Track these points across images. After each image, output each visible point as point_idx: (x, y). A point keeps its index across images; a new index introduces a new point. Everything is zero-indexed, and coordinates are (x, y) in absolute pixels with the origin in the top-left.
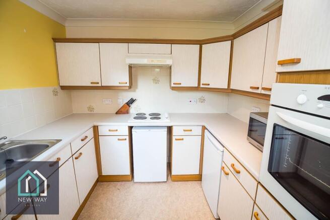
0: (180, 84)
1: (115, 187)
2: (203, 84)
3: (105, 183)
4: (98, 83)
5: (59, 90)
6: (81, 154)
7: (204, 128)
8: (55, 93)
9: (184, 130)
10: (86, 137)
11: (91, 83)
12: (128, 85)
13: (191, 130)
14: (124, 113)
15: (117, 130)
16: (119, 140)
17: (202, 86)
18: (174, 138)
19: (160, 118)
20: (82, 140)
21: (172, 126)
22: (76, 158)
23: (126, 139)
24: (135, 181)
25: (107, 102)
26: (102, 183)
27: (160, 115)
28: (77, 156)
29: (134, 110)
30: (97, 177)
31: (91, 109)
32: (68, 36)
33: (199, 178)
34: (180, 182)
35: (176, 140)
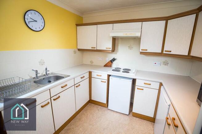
0: (147, 50)
1: (97, 108)
2: (165, 51)
3: (93, 104)
4: (95, 48)
5: (77, 51)
6: (79, 85)
7: (161, 84)
8: (75, 52)
9: (145, 83)
10: (84, 77)
11: (92, 48)
12: (111, 49)
13: (150, 84)
14: (108, 67)
15: (101, 76)
16: (102, 81)
17: (164, 52)
18: (136, 87)
19: (129, 72)
20: (81, 78)
21: (136, 79)
22: (77, 87)
23: (105, 82)
24: (109, 108)
25: (100, 59)
26: (91, 104)
27: (130, 70)
28: (77, 86)
29: (115, 65)
30: (89, 100)
31: (92, 62)
32: (84, 22)
33: (153, 120)
34: (138, 119)
35: (138, 89)
